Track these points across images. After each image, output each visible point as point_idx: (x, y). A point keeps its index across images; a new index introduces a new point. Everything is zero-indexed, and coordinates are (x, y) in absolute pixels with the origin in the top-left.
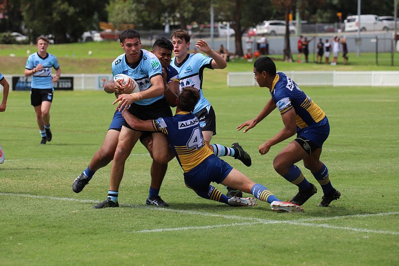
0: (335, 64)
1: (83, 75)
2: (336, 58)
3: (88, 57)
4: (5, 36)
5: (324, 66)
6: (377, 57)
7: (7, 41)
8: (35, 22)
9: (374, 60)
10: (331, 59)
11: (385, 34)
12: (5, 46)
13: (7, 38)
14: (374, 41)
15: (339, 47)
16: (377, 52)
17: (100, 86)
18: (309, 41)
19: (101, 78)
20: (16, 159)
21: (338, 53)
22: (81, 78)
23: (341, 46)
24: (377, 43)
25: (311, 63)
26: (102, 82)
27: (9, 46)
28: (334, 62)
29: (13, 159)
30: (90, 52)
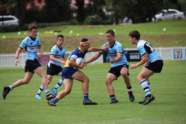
1: (160, 48)
3: (163, 33)
4: (93, 18)
7: (95, 22)
8: (117, 6)
12: (94, 26)
13: (95, 20)
17: (175, 57)
19: (175, 51)
20: (137, 118)
22: (159, 50)
26: (176, 53)
27: (97, 26)
29: (135, 118)
30: (165, 29)
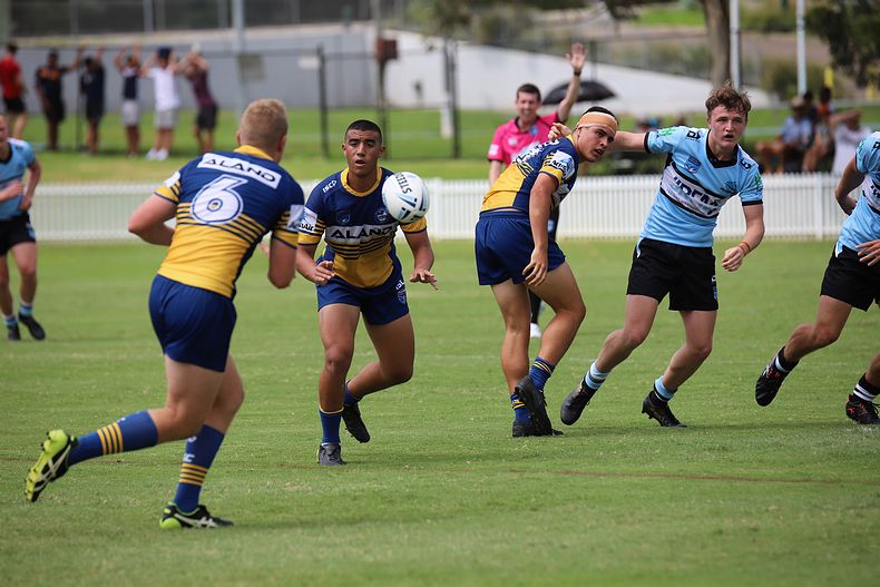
0: (163, 154)
2: (165, 132)
5: (123, 165)
6: (324, 125)
9: (316, 138)
10: (148, 137)
11: (338, 38)
14: (311, 63)
15: (178, 89)
16: (324, 108)
18: (64, 70)
21: (177, 111)
23: (187, 87)
24: (322, 72)
25: (68, 150)
28: (159, 149)
